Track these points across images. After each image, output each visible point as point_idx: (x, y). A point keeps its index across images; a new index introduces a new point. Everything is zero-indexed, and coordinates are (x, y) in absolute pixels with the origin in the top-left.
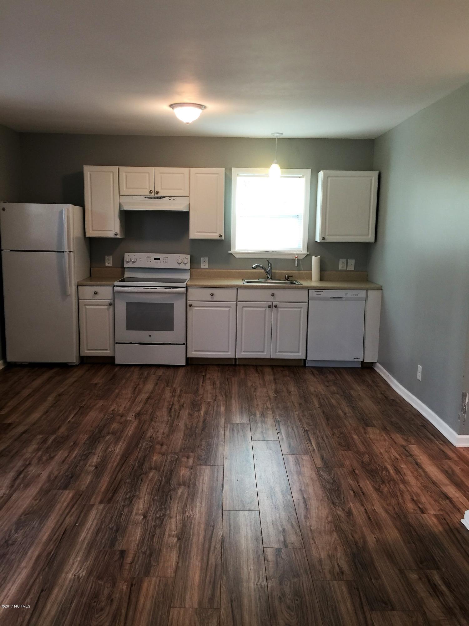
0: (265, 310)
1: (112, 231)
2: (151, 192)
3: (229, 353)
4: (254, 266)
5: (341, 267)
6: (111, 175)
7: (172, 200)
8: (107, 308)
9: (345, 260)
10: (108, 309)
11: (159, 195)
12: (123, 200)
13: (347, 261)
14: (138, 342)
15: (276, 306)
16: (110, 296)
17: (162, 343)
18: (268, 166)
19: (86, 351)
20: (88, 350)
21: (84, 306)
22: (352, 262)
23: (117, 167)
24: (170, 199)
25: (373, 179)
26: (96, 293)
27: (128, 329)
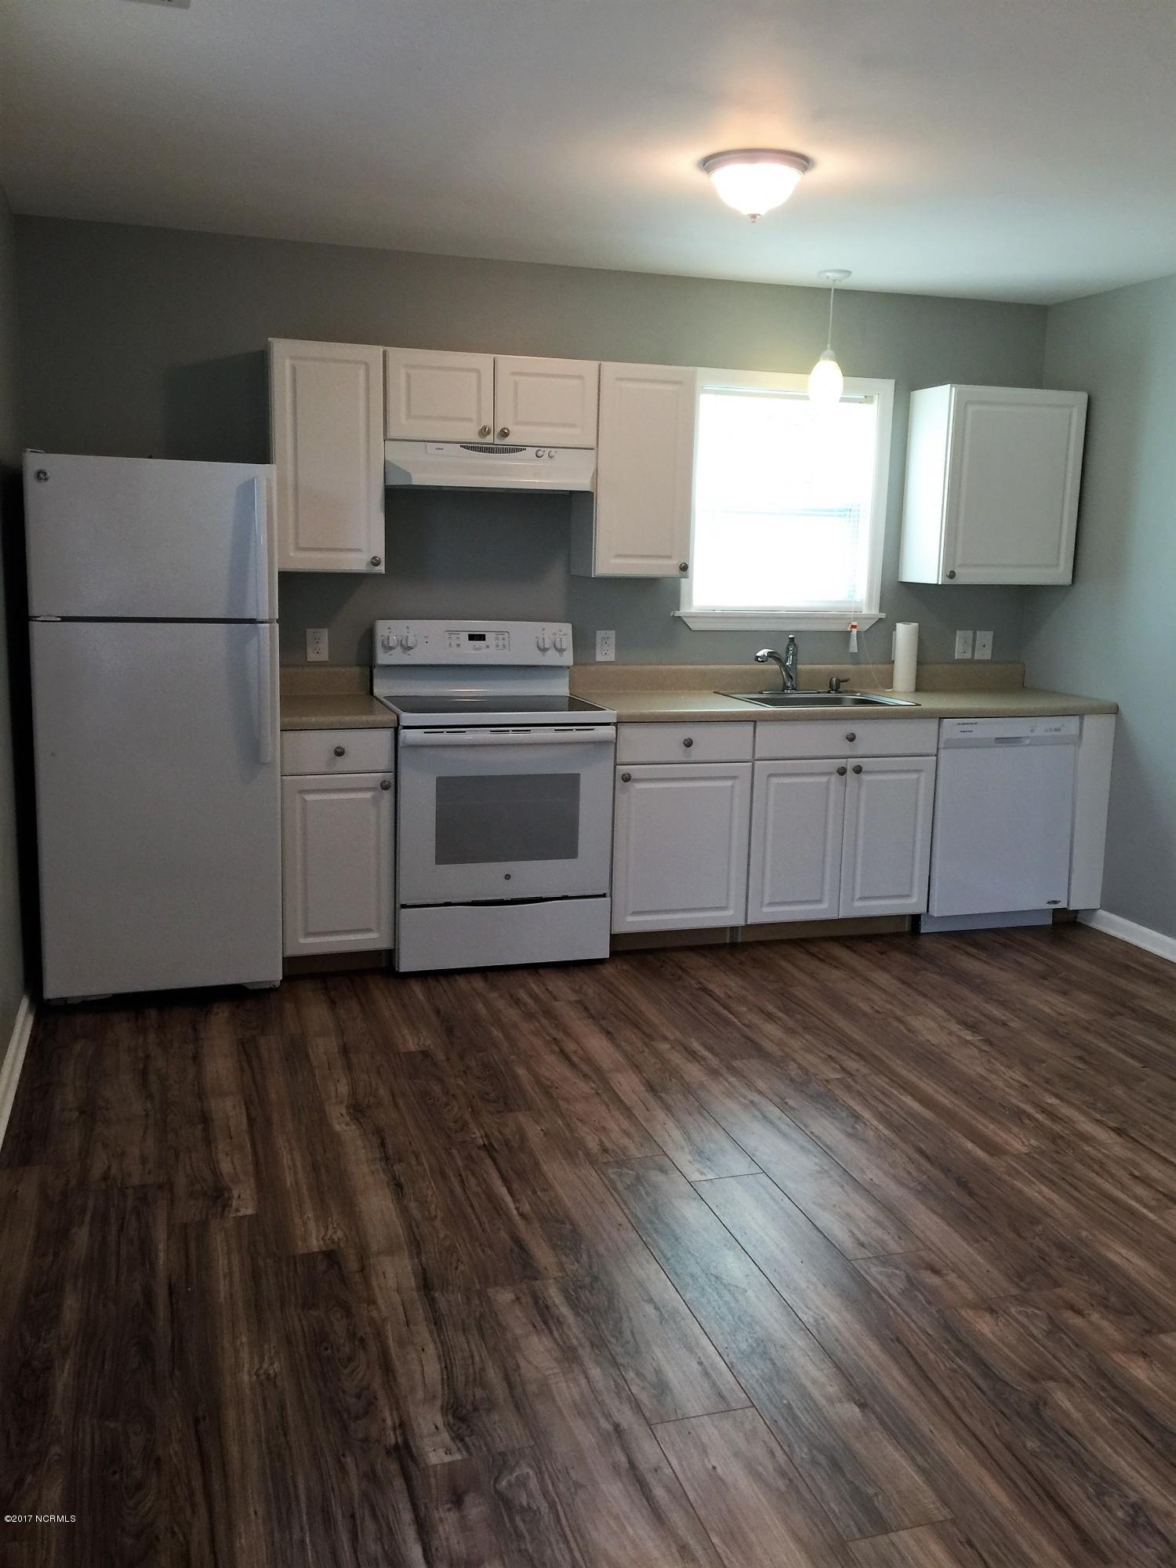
0: (828, 783)
1: (359, 550)
2: (484, 432)
3: (730, 913)
4: (759, 654)
5: (960, 651)
6: (362, 372)
7: (546, 456)
8: (373, 797)
9: (970, 633)
10: (375, 802)
11: (508, 441)
12: (399, 455)
13: (975, 634)
14: (470, 900)
15: (858, 770)
16: (384, 760)
17: (544, 896)
18: (806, 368)
19: (302, 941)
20: (309, 934)
21: (298, 796)
22: (986, 637)
23: (381, 349)
24: (540, 453)
25: (1075, 411)
26: (339, 752)
27: (440, 860)
